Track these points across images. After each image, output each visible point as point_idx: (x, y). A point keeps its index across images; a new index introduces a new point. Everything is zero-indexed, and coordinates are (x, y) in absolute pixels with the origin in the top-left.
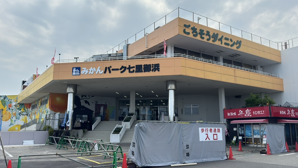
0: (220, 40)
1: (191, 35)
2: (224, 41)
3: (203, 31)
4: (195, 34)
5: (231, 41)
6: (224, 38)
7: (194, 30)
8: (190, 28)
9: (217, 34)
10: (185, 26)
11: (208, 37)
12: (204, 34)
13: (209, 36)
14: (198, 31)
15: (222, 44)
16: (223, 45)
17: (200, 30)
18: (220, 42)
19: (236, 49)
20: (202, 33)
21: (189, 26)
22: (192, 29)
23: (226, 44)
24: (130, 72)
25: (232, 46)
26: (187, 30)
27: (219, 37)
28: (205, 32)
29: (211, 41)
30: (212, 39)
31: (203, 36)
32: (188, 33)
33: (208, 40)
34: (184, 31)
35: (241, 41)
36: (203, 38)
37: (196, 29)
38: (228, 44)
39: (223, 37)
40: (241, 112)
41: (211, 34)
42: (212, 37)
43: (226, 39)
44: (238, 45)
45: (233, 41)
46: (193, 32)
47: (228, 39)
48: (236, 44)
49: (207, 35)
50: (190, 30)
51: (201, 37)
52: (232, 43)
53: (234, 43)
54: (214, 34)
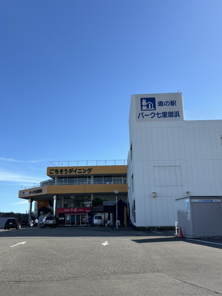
1: (55, 174)
2: (77, 171)
3: (63, 170)
4: (57, 172)
5: (83, 169)
8: (54, 170)
10: (51, 170)
12: (63, 171)
13: (67, 171)
14: (59, 170)
16: (77, 173)
20: (62, 171)
22: (55, 170)
25: (83, 172)
26: (52, 172)
27: (74, 170)
29: (68, 174)
30: (68, 172)
31: (62, 172)
33: (66, 173)
34: (50, 173)
35: (91, 168)
36: (63, 173)
37: (57, 170)
38: (81, 172)
39: (77, 169)
42: (69, 171)
43: (79, 170)
44: (89, 171)
45: (85, 170)
46: (55, 172)
47: (81, 170)
48: (88, 170)
49: (65, 171)
50: (54, 172)
51: (61, 173)
52: (84, 171)
53: (86, 170)
54: (70, 169)
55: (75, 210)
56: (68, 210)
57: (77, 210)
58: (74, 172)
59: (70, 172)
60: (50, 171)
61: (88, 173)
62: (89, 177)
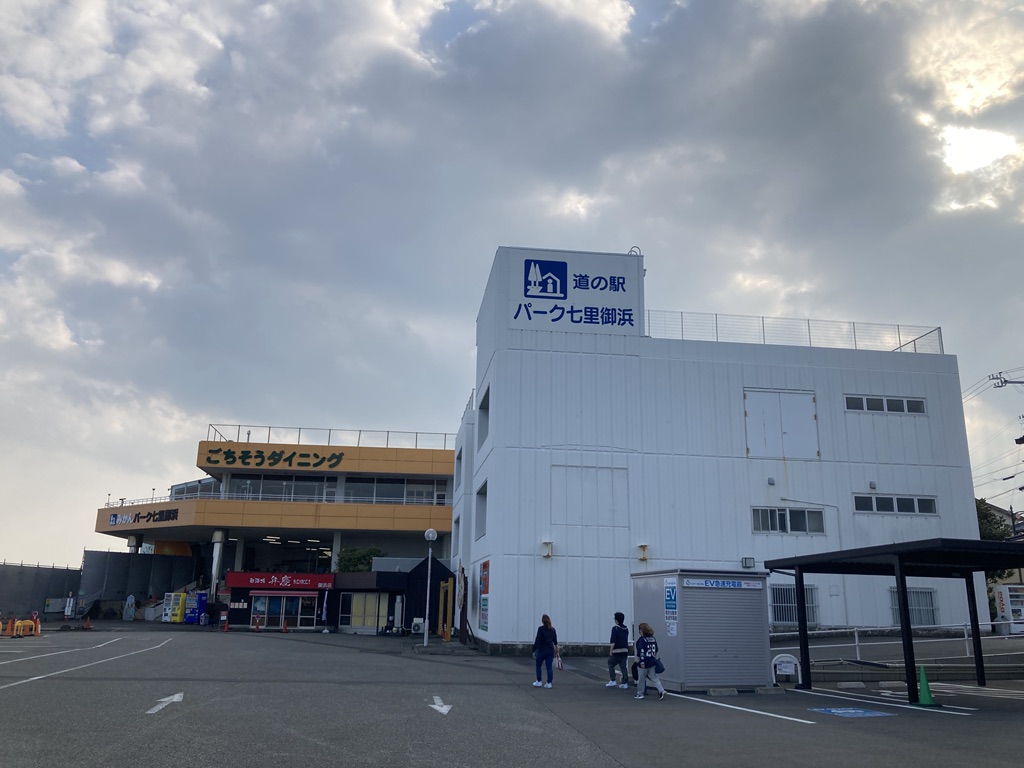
0: (289, 460)
1: (223, 464)
2: (296, 460)
3: (249, 452)
4: (231, 460)
5: (316, 456)
6: (297, 455)
7: (229, 455)
8: (221, 453)
9: (282, 452)
10: (211, 451)
11: (259, 460)
12: (251, 457)
13: (262, 457)
14: (238, 454)
15: (290, 465)
16: (295, 467)
17: (242, 452)
18: (287, 463)
19: (327, 469)
20: (246, 455)
21: (220, 450)
22: (225, 453)
23: (300, 464)
24: (154, 521)
25: (315, 465)
26: (214, 457)
27: (285, 456)
28: (253, 454)
29: (265, 466)
30: (267, 462)
31: (247, 461)
32: (217, 462)
33: (258, 464)
34: (209, 460)
35: (342, 454)
36: (248, 464)
37: (234, 453)
38: (308, 464)
39: (294, 454)
40: (274, 579)
41: (267, 454)
42: (269, 458)
43: (302, 456)
44: (334, 461)
45: (321, 457)
46: (226, 459)
47: (308, 456)
48: (329, 460)
49: (256, 457)
50: (220, 457)
51: (244, 463)
52: (319, 460)
53: (324, 459)
54: (274, 452)
55: (285, 580)
56: (263, 580)
57: (291, 582)
58: (285, 460)
59: (272, 461)
60: (210, 455)
61: (331, 466)
62: (332, 479)
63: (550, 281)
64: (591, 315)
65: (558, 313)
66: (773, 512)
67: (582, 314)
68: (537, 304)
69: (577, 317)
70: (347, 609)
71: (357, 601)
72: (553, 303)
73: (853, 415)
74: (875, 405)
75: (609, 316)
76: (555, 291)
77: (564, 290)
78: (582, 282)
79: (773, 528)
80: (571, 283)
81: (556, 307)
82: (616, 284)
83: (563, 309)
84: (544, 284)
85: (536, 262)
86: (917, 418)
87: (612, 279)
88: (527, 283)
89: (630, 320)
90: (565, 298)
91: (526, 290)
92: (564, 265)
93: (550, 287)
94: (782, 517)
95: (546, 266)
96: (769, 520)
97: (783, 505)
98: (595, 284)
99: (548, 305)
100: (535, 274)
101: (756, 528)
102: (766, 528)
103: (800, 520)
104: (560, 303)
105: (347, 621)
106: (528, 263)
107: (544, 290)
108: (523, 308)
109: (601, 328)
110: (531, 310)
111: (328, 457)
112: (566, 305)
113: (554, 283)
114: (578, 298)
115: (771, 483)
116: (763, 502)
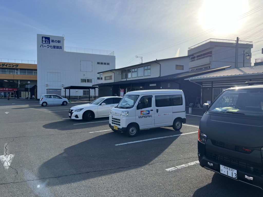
0: (6, 65)
2: (8, 66)
5: (12, 65)
9: (5, 64)
15: (7, 67)
16: (8, 67)
18: (6, 66)
23: (9, 66)
27: (5, 65)
29: (1, 67)
35: (18, 65)
38: (11, 67)
39: (7, 64)
40: (4, 89)
41: (1, 64)
43: (9, 65)
44: (16, 66)
47: (10, 65)
48: (15, 66)
52: (13, 66)
53: (14, 66)
54: (3, 64)
55: (7, 89)
56: (2, 89)
57: (8, 89)
58: (5, 66)
61: (16, 67)
62: (17, 69)
63: (47, 41)
64: (54, 47)
65: (48, 46)
66: (84, 79)
67: (53, 47)
68: (44, 45)
69: (52, 47)
70: (20, 94)
71: (22, 93)
72: (47, 45)
73: (98, 65)
74: (102, 63)
75: (58, 47)
76: (48, 43)
77: (49, 42)
78: (53, 41)
79: (84, 82)
80: (51, 41)
81: (48, 45)
82: (59, 42)
83: (49, 46)
84: (46, 41)
85: (44, 37)
86: (108, 66)
87: (58, 41)
88: (42, 41)
89: (61, 48)
90: (50, 44)
91: (42, 42)
92: (49, 38)
93: (47, 42)
94: (86, 80)
95: (46, 38)
96: (84, 81)
97: (86, 78)
98: (55, 41)
99: (46, 45)
100: (44, 39)
101: (81, 82)
102: (83, 82)
103: (89, 81)
104: (49, 45)
105: (20, 96)
106: (42, 37)
107: (46, 42)
108: (42, 45)
109: (56, 49)
110: (43, 46)
111: (15, 65)
112: (50, 45)
113: (48, 41)
114: (52, 44)
115: (84, 75)
116: (83, 78)
